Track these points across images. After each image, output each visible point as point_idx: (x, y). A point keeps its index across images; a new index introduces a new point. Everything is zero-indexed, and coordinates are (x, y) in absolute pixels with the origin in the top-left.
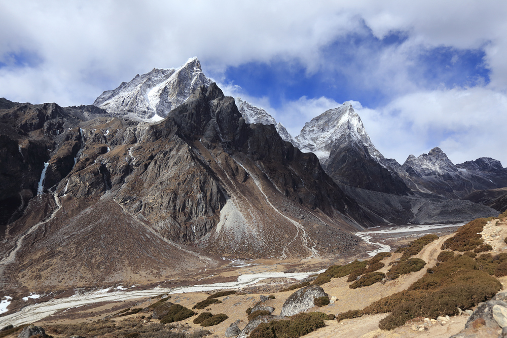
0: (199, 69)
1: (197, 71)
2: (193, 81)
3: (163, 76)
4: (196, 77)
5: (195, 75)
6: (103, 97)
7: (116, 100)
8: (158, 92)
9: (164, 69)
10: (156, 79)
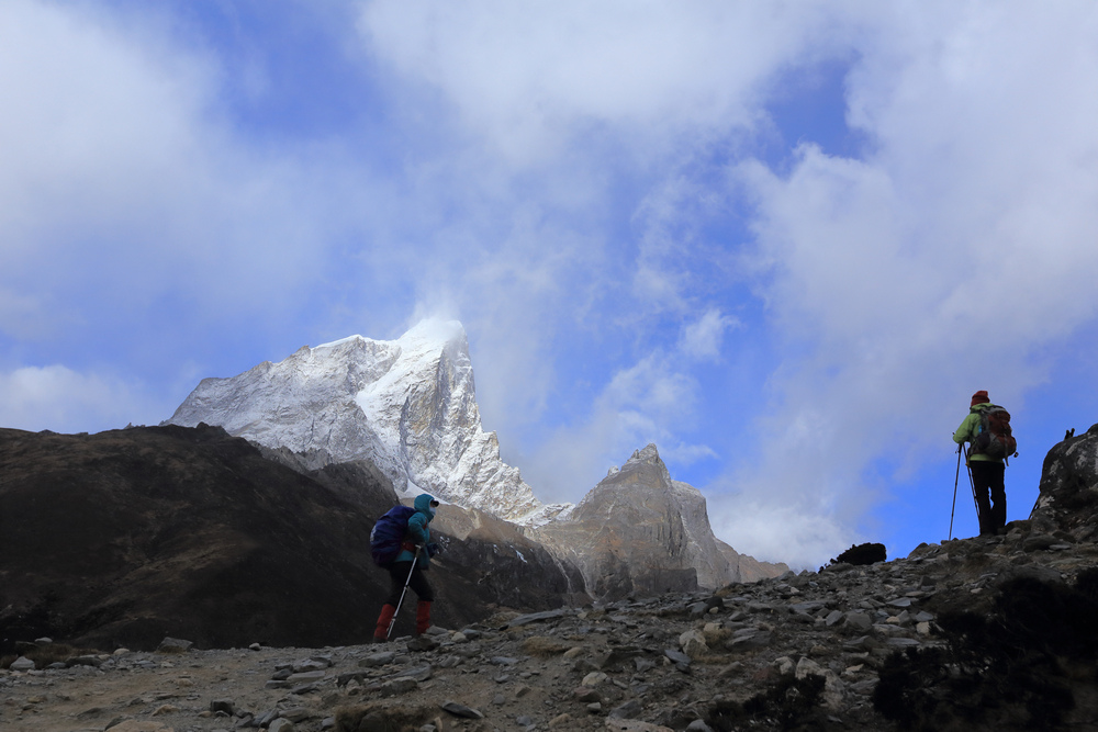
0: (466, 359)
1: (463, 364)
2: (457, 392)
3: (377, 361)
4: (464, 381)
5: (462, 374)
6: (204, 394)
7: (270, 417)
8: (387, 412)
9: (377, 342)
10: (362, 367)
